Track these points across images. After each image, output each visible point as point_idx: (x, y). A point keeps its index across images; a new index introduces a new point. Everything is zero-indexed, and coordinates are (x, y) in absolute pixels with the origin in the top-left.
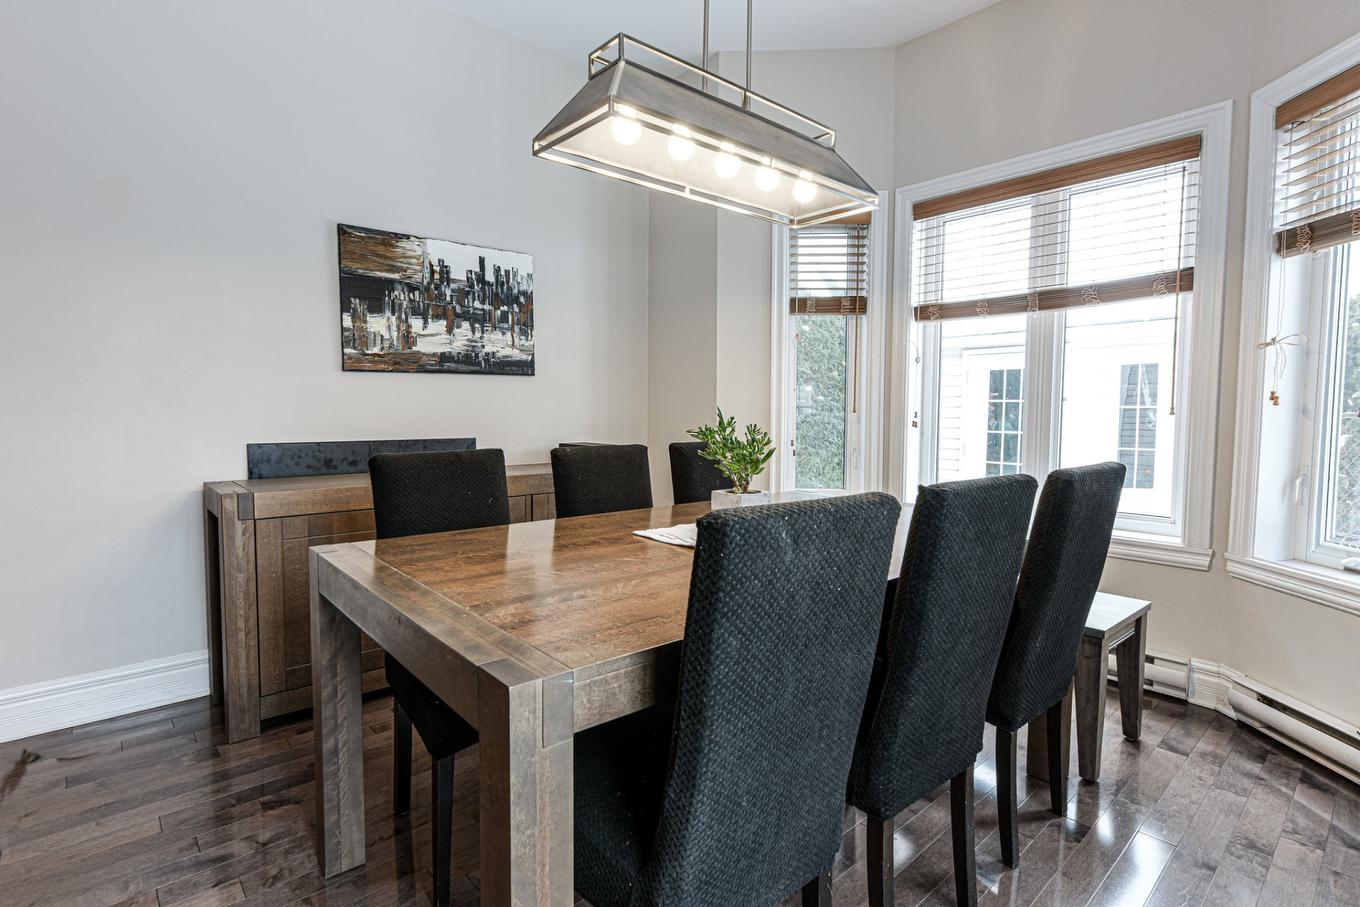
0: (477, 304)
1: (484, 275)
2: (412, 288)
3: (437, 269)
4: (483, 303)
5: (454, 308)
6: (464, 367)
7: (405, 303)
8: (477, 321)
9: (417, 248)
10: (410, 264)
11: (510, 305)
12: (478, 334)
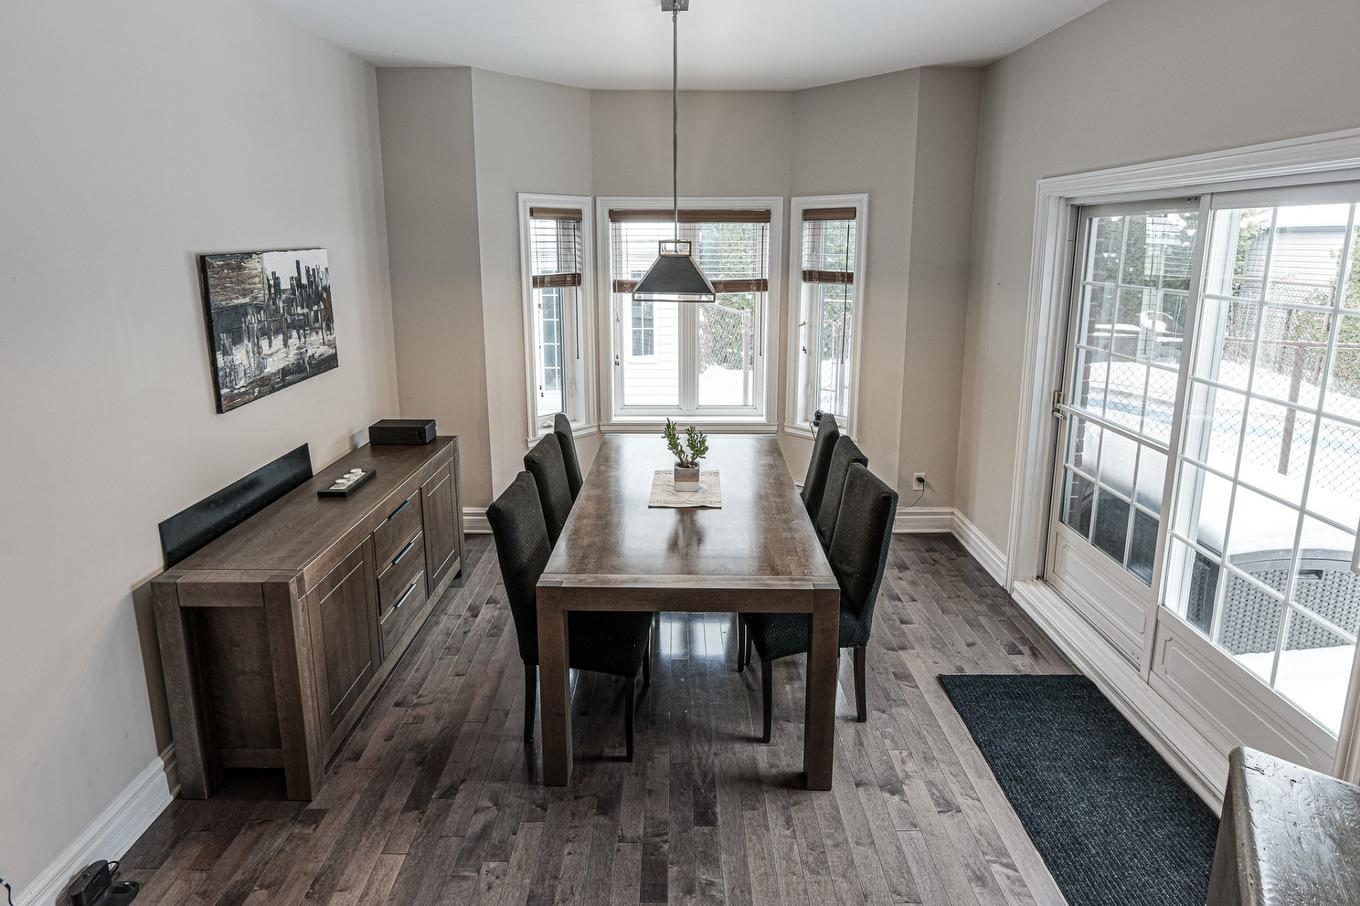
0: (299, 310)
1: (300, 279)
2: (258, 309)
3: (272, 282)
4: (302, 308)
5: (286, 319)
6: (298, 376)
7: (256, 325)
8: (301, 327)
9: (257, 264)
10: (255, 284)
11: (318, 304)
12: (303, 340)
